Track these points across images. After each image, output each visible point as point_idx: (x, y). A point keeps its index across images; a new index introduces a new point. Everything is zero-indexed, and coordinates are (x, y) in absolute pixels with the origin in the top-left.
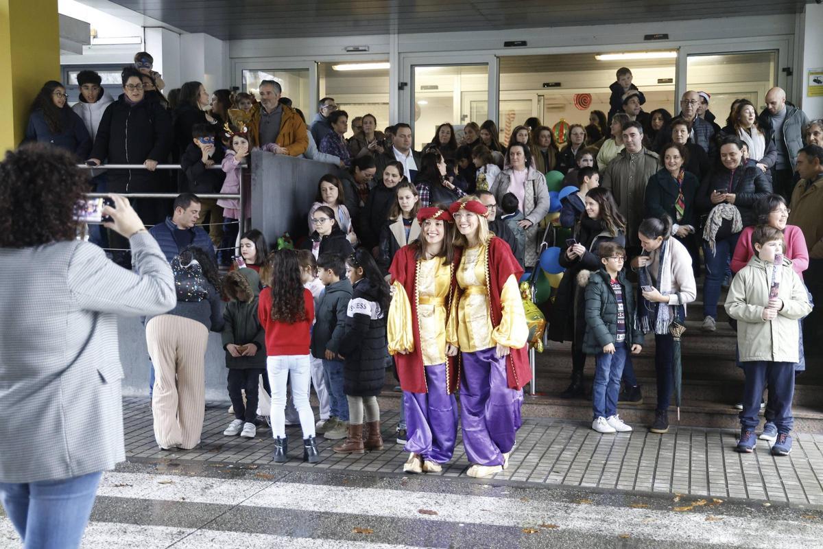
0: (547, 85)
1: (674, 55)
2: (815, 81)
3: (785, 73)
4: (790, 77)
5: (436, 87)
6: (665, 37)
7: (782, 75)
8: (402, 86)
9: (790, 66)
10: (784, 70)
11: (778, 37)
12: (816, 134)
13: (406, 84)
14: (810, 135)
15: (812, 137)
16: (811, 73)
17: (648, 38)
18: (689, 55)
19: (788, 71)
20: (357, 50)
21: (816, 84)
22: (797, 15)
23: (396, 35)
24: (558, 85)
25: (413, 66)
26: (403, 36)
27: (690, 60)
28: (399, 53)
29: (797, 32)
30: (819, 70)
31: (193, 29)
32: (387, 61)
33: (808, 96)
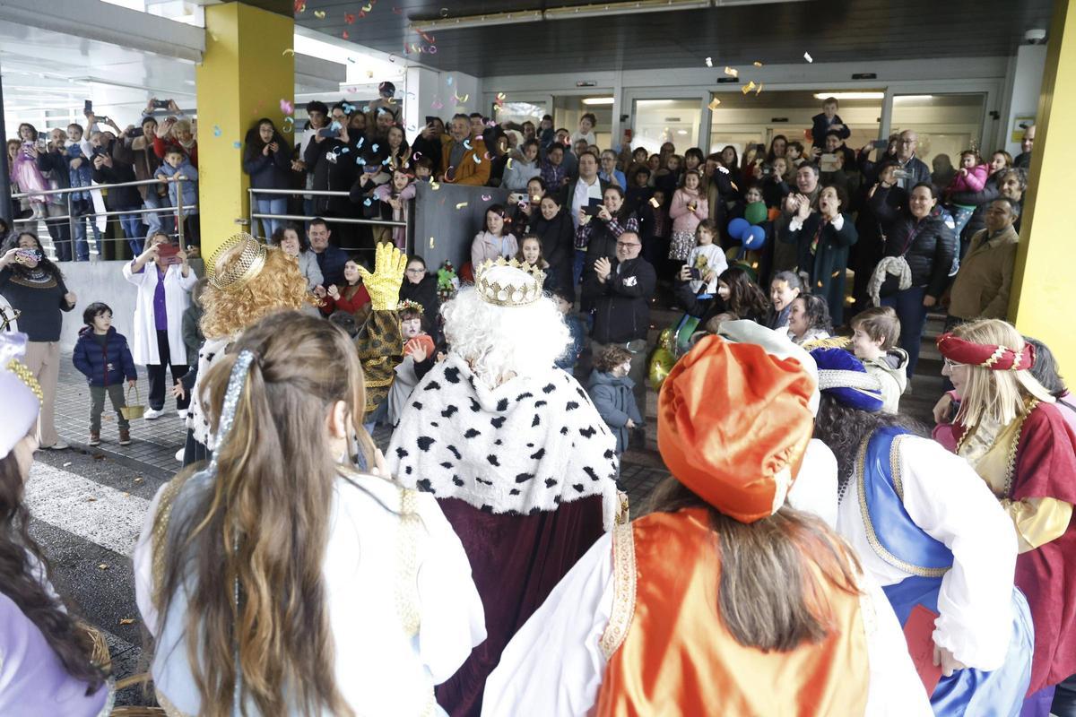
0: (775, 120)
1: (880, 96)
2: (1021, 126)
3: (992, 117)
4: (996, 121)
5: (678, 120)
6: (873, 76)
7: (988, 118)
8: (623, 118)
9: (998, 110)
10: (991, 113)
11: (991, 80)
12: (1011, 183)
13: (627, 116)
14: (1003, 183)
15: (1006, 186)
16: (1017, 118)
17: (856, 77)
18: (896, 95)
19: (995, 115)
20: (585, 85)
21: (1021, 129)
22: (1010, 58)
23: (621, 72)
24: (785, 120)
25: (634, 100)
26: (626, 72)
27: (897, 99)
28: (623, 88)
29: (1008, 75)
30: (1027, 116)
31: (449, 68)
32: (611, 96)
33: (1012, 141)
